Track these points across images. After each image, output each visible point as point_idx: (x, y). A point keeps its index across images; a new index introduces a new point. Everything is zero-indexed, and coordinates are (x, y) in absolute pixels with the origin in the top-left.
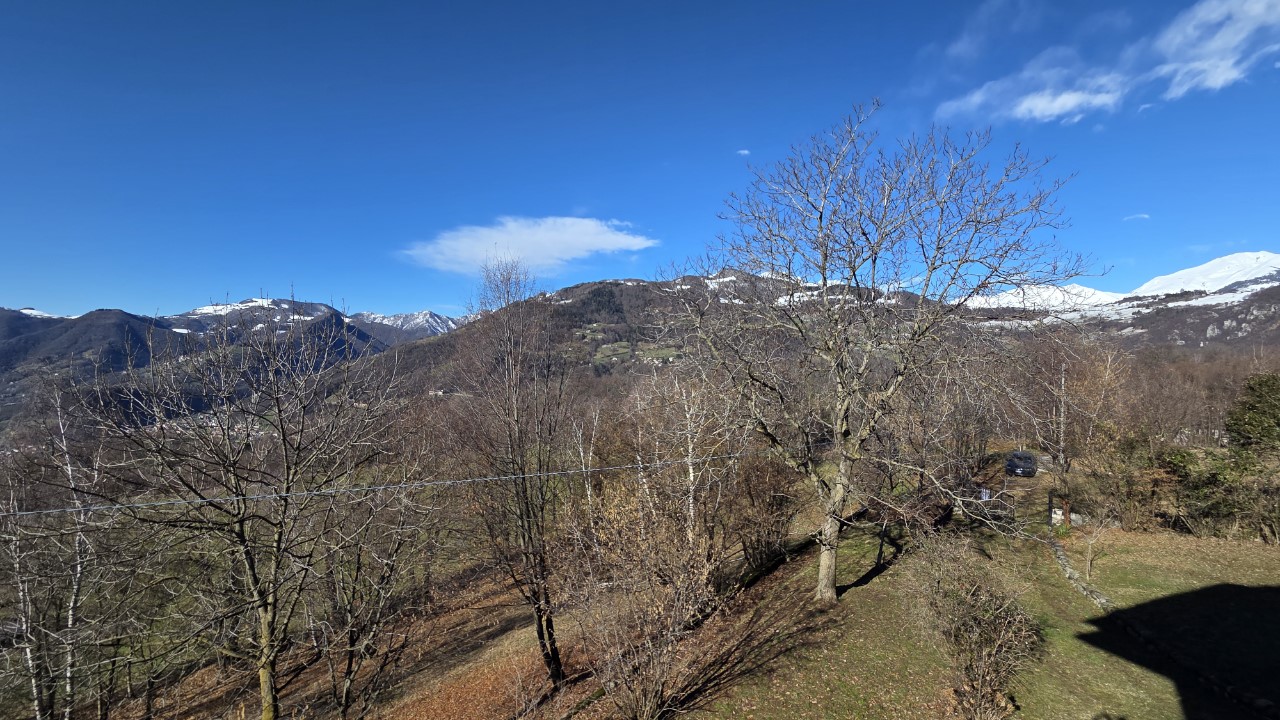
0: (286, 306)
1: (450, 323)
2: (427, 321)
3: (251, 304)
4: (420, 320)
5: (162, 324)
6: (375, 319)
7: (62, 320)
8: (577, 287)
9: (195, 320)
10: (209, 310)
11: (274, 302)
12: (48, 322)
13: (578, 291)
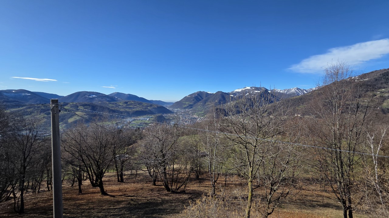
0: (254, 89)
1: (304, 91)
2: (296, 91)
3: (246, 89)
4: (293, 91)
5: (228, 94)
6: (278, 91)
7: (213, 94)
8: (372, 72)
9: (234, 93)
10: (237, 90)
11: (251, 88)
12: (211, 94)
13: (373, 74)
